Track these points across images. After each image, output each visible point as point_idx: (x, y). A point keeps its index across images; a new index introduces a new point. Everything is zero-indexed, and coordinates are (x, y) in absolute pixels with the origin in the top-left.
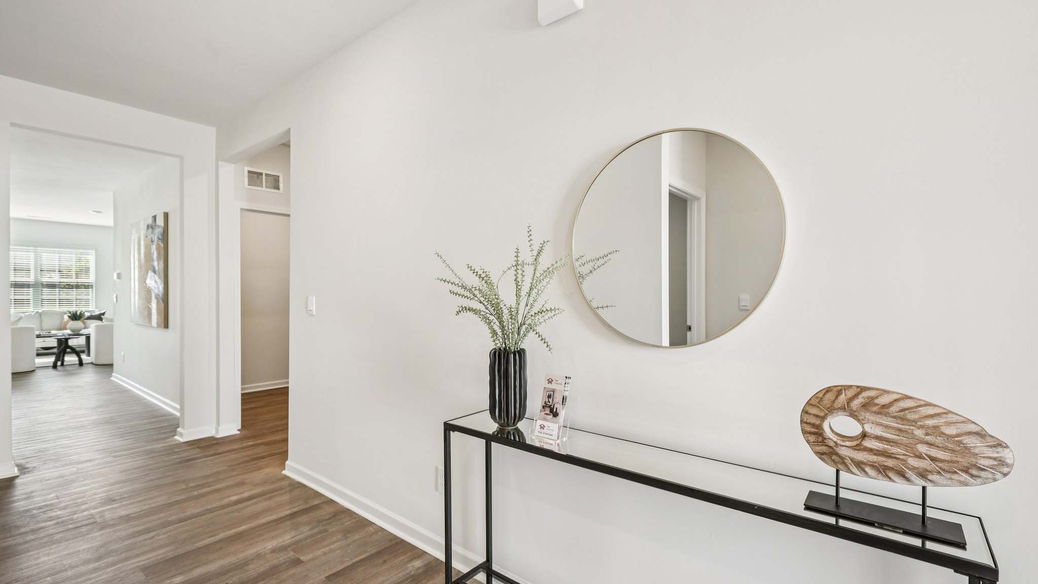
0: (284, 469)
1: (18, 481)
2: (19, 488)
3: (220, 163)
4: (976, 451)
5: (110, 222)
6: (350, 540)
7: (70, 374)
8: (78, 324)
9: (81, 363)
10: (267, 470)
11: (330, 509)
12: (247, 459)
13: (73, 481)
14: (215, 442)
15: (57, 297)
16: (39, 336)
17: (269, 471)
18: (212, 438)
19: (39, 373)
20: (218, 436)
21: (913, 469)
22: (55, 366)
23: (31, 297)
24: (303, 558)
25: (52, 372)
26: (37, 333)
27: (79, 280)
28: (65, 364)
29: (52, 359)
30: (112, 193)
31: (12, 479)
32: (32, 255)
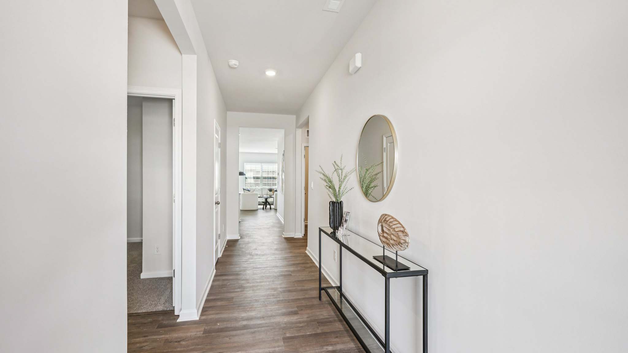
0: (306, 250)
1: (239, 240)
2: (239, 242)
3: (297, 129)
4: (400, 237)
5: (277, 152)
6: (309, 274)
7: (267, 212)
8: (271, 193)
9: (271, 208)
10: (301, 250)
11: (311, 265)
12: (299, 246)
13: (250, 243)
14: (293, 239)
15: (267, 182)
16: (259, 197)
17: (302, 250)
18: (293, 238)
19: (259, 210)
20: (295, 237)
21: (391, 244)
22: (263, 209)
23: (260, 182)
24: (292, 275)
25: (262, 210)
26: (259, 196)
27: (269, 176)
28: (266, 208)
29: (262, 206)
30: (277, 141)
31: (238, 240)
32: (260, 166)
